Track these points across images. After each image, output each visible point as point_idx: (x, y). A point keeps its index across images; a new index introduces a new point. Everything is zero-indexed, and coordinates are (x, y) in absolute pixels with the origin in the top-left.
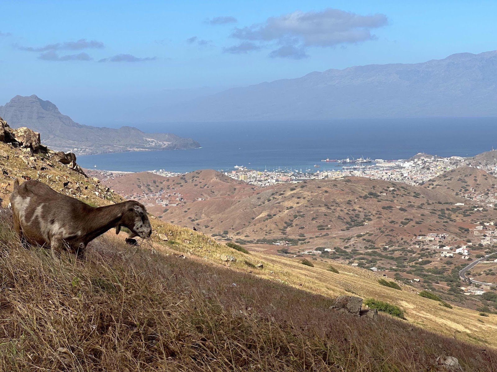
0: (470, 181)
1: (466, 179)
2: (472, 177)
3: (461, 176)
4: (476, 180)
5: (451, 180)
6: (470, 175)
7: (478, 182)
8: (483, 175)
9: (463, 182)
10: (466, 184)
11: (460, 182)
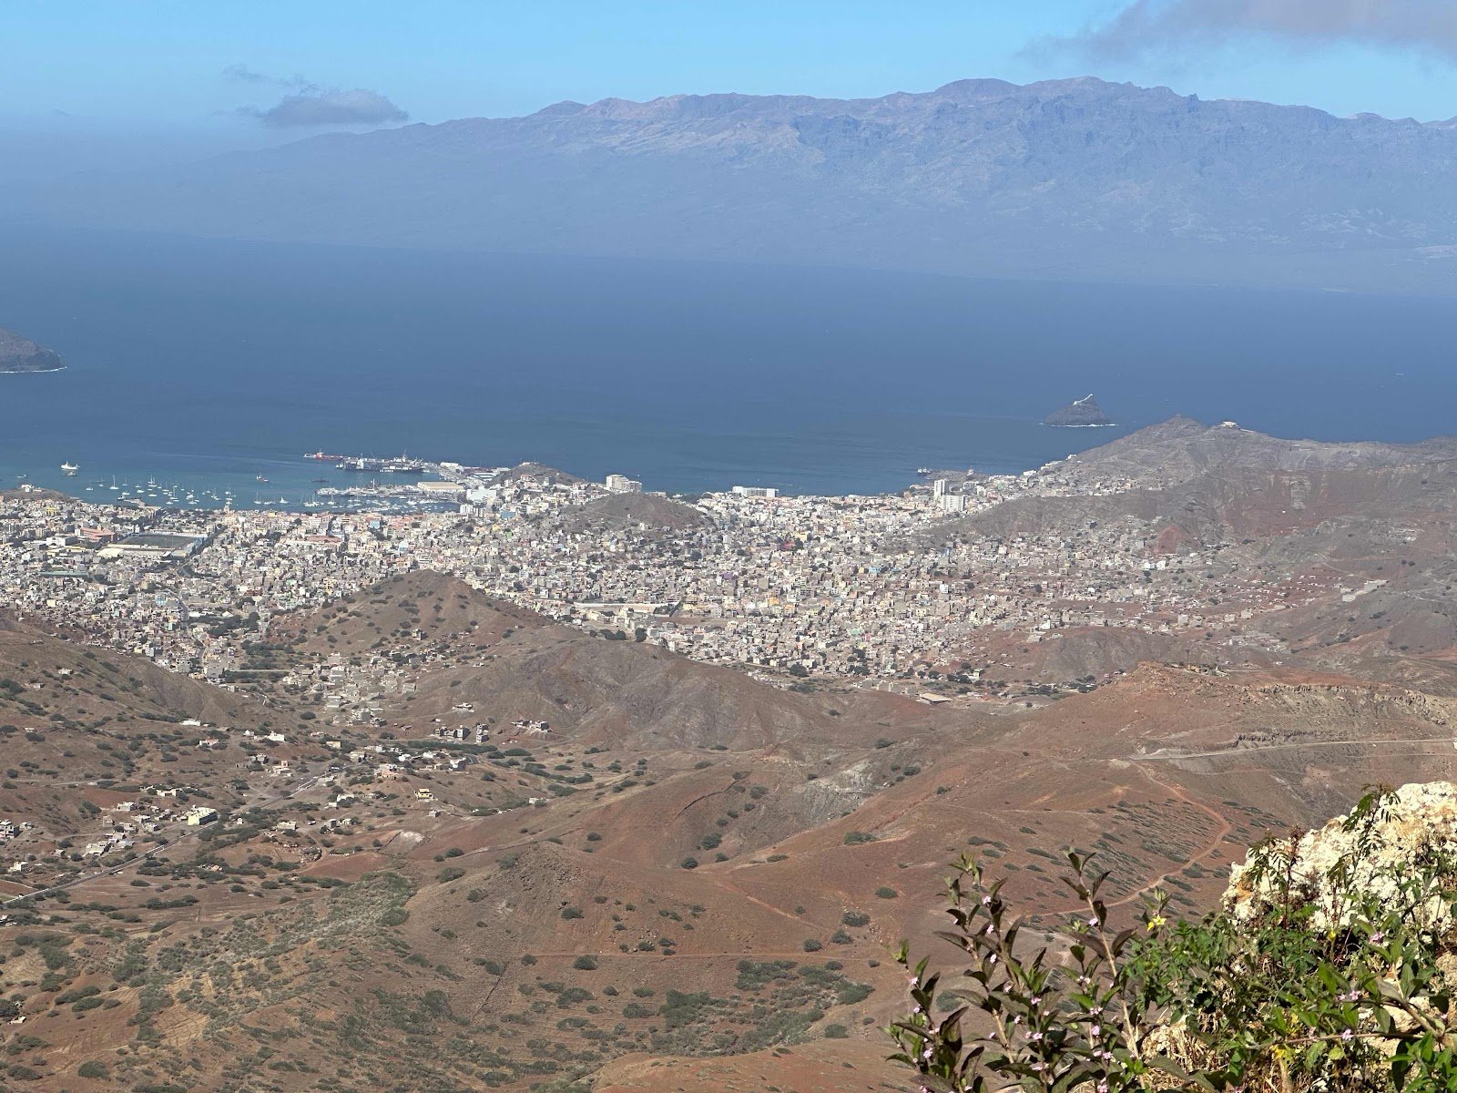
0: (425, 609)
1: (417, 603)
2: (432, 601)
3: (410, 593)
4: (438, 608)
5: (385, 602)
6: (431, 593)
7: (441, 615)
8: (460, 597)
9: (409, 611)
10: (414, 616)
11: (402, 609)
